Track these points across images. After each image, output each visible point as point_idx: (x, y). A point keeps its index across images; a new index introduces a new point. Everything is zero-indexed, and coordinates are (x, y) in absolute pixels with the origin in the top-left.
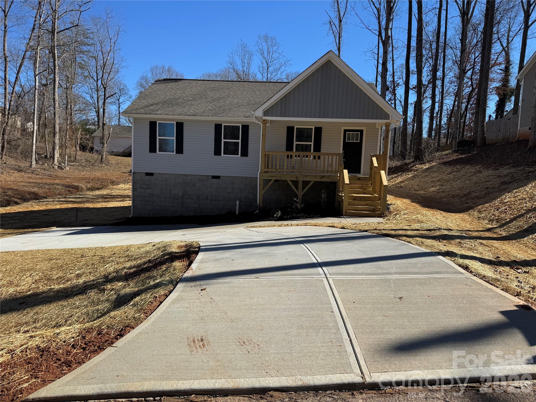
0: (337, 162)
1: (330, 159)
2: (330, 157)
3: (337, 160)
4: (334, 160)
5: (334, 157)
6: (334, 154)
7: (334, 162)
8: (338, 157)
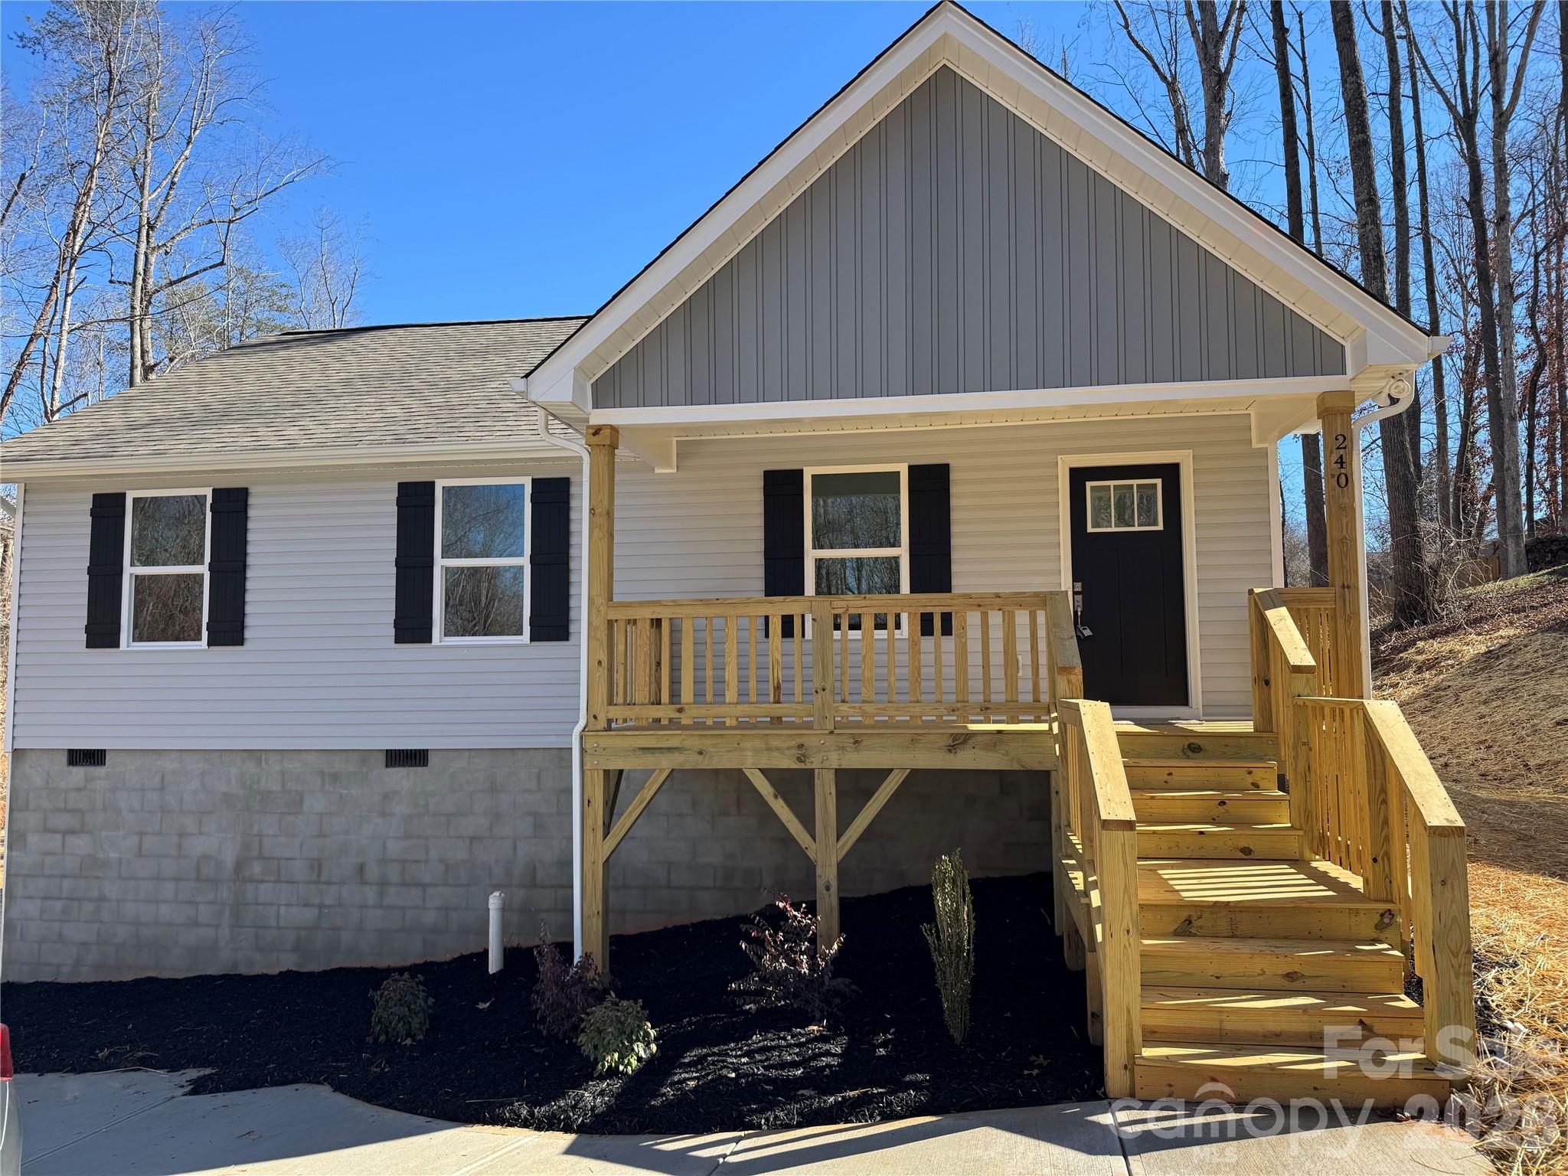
0: (1042, 646)
1: (997, 634)
2: (996, 618)
3: (1042, 633)
4: (1023, 633)
5: (1022, 618)
6: (1020, 600)
7: (1023, 647)
8: (1041, 618)
